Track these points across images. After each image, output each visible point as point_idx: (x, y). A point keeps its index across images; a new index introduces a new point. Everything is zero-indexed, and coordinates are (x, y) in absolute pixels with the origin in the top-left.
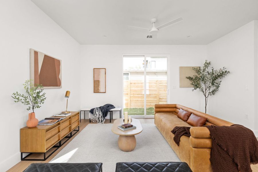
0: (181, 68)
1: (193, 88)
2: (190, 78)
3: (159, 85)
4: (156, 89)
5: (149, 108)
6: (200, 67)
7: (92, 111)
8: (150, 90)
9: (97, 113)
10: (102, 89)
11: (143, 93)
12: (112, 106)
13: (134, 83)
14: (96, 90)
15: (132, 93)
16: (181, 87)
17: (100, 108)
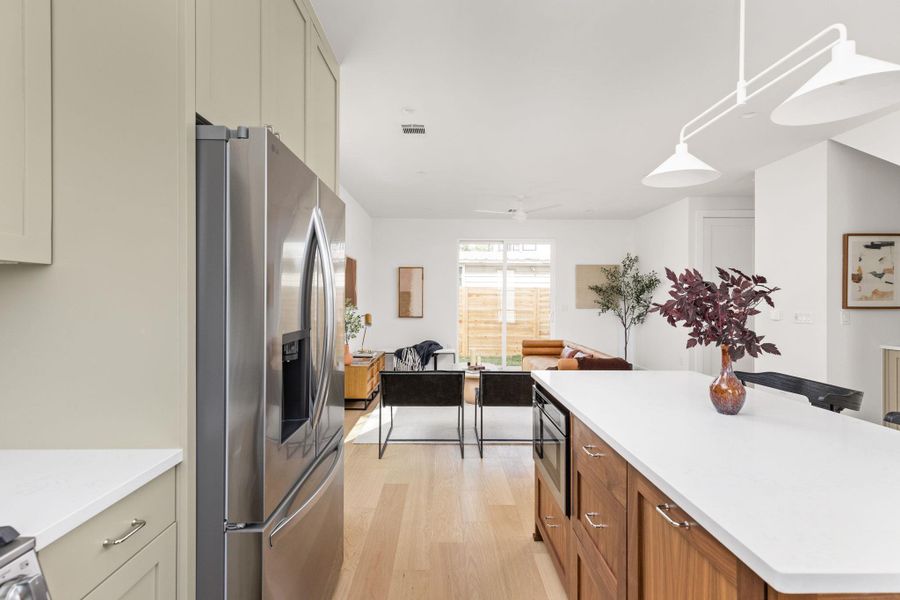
0: (579, 268)
1: (600, 310)
2: (598, 290)
3: (540, 299)
4: (531, 309)
5: (514, 357)
6: (616, 267)
7: (399, 354)
8: (516, 312)
9: (410, 357)
10: (415, 309)
11: (500, 320)
12: (437, 346)
13: (478, 295)
14: (404, 312)
15: (473, 319)
16: (579, 306)
17: (415, 347)
